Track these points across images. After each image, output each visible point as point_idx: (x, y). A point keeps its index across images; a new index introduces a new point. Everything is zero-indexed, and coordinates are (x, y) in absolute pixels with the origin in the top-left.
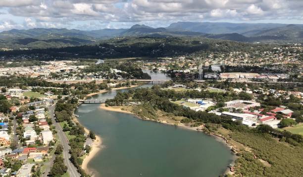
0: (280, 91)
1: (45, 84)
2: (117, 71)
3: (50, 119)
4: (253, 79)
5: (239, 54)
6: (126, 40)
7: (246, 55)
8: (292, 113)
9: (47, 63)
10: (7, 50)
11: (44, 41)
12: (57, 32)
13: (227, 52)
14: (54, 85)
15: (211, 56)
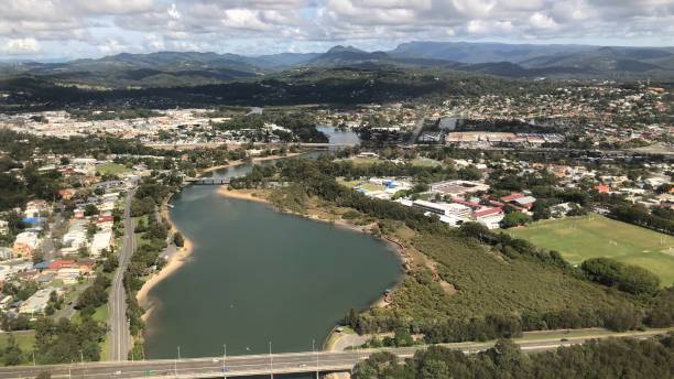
0: (534, 165)
1: (141, 150)
2: (275, 127)
3: (122, 212)
4: (501, 144)
5: (496, 100)
6: (310, 73)
7: (508, 101)
8: (534, 203)
9: (162, 112)
10: (103, 89)
11: (171, 73)
12: (199, 59)
13: (477, 95)
14: (153, 152)
15: (447, 102)
